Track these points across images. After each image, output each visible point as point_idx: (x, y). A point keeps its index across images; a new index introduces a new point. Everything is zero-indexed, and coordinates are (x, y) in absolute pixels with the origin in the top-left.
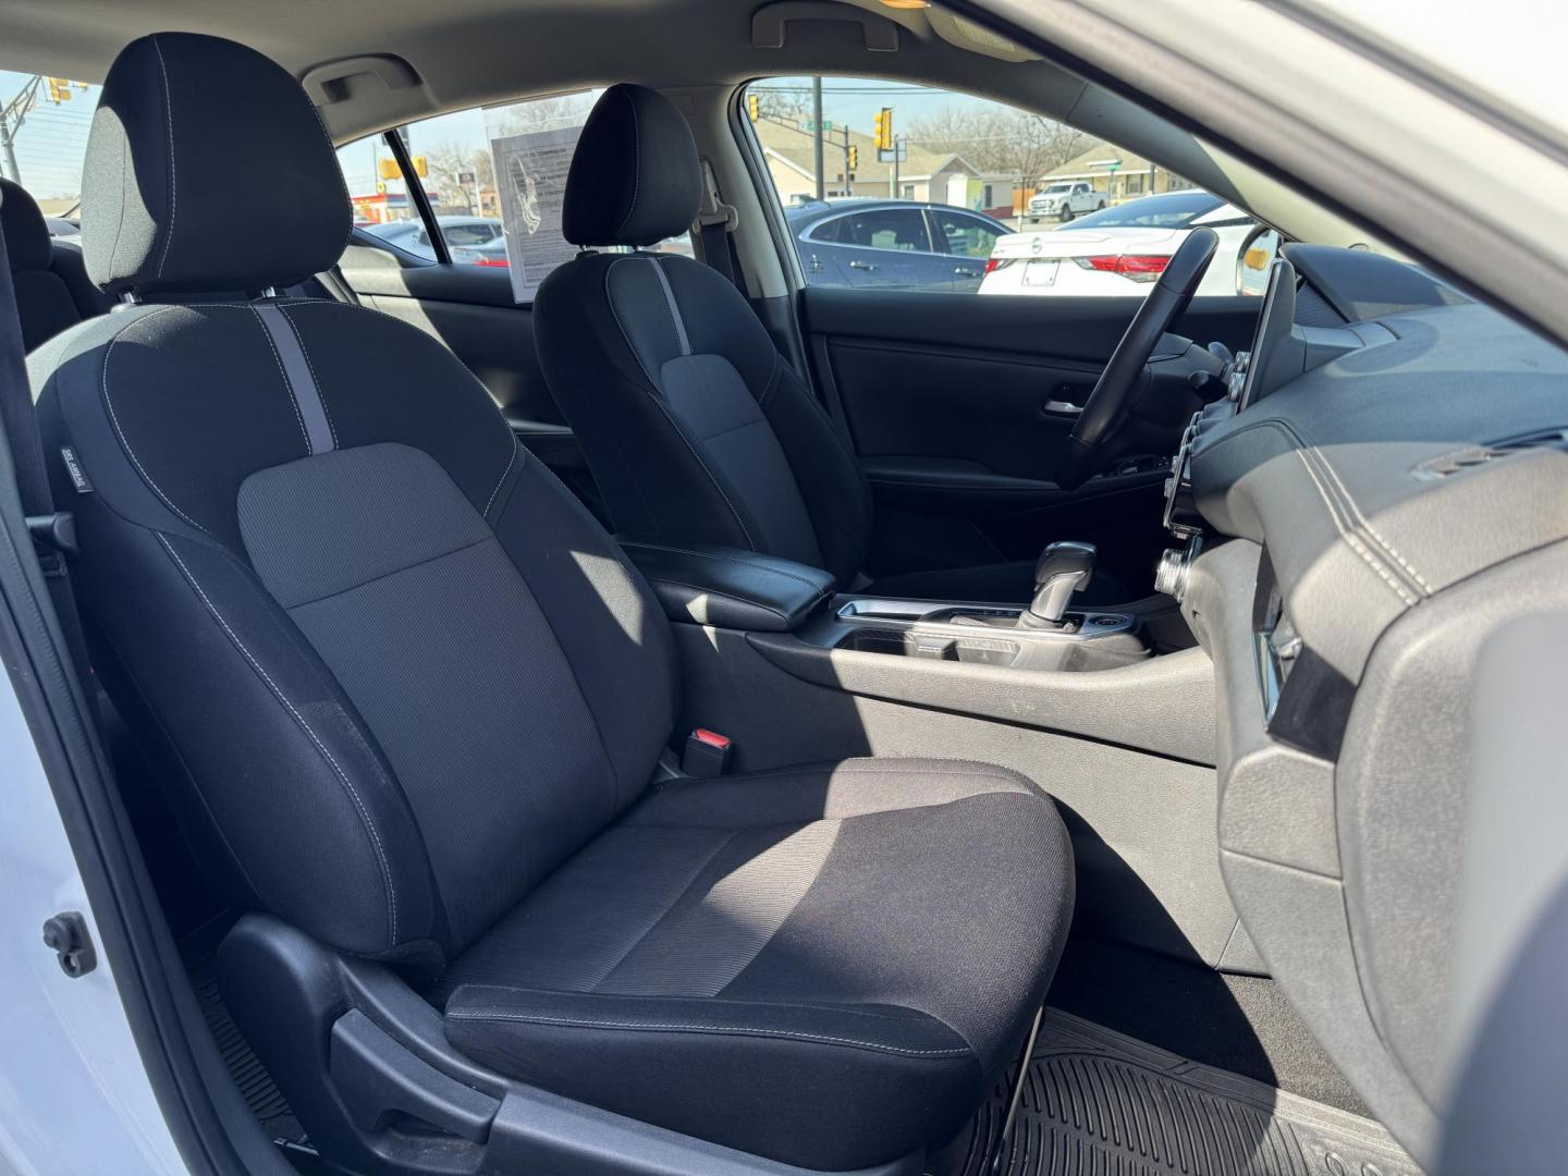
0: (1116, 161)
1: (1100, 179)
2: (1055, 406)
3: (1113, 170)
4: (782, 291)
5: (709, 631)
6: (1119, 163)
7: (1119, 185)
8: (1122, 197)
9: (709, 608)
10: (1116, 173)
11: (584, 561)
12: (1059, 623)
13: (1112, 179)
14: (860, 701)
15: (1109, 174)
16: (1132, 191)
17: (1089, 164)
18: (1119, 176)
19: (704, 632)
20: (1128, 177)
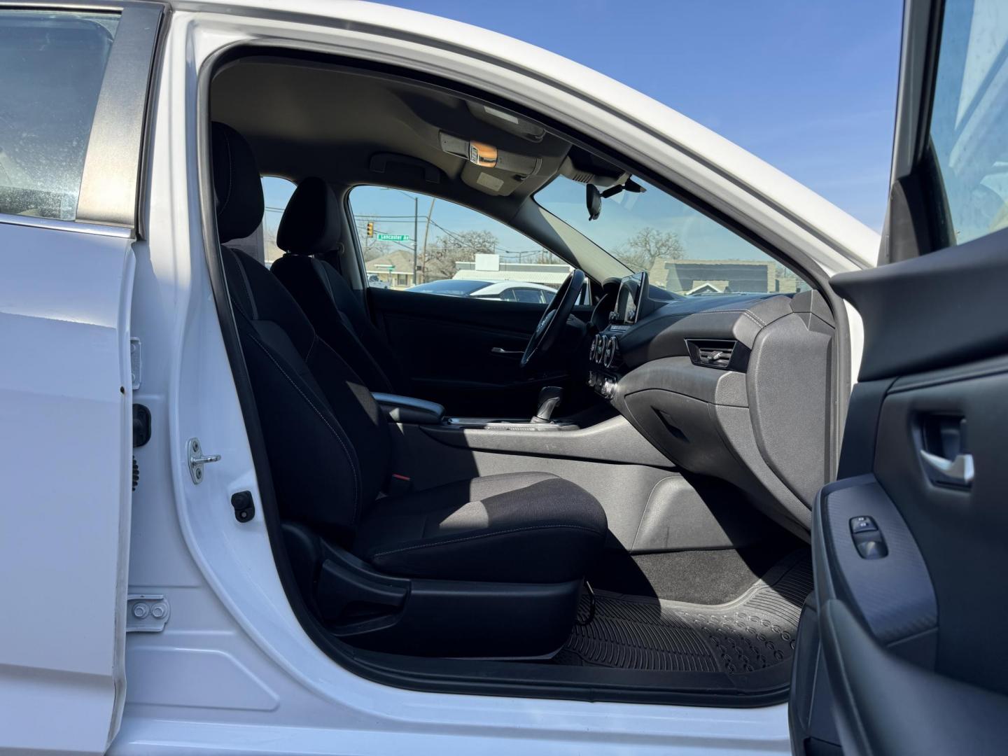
0: (391, 266)
1: (382, 275)
2: (494, 349)
3: (391, 271)
4: (361, 288)
5: (399, 425)
6: (393, 267)
7: (394, 280)
8: (396, 286)
9: (400, 414)
10: (392, 273)
11: (353, 387)
12: (548, 421)
13: (390, 275)
14: (476, 454)
15: (388, 272)
16: (401, 283)
17: (376, 265)
18: (394, 274)
19: (397, 426)
20: (399, 275)
